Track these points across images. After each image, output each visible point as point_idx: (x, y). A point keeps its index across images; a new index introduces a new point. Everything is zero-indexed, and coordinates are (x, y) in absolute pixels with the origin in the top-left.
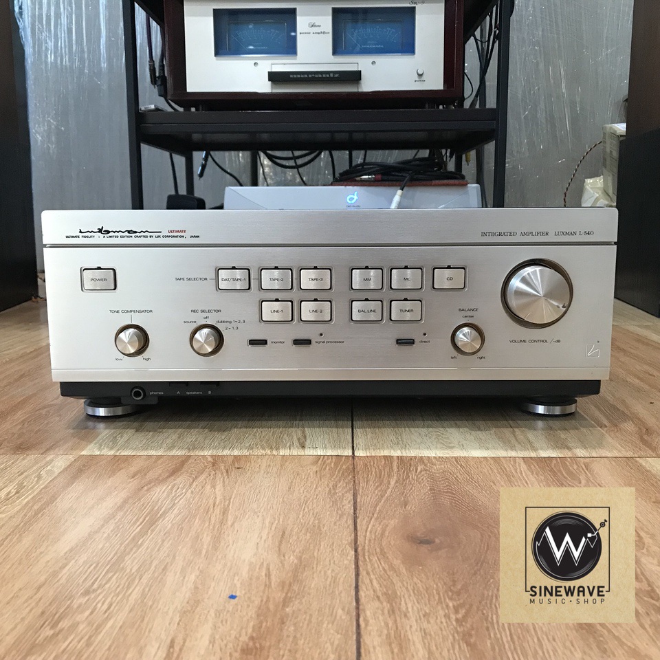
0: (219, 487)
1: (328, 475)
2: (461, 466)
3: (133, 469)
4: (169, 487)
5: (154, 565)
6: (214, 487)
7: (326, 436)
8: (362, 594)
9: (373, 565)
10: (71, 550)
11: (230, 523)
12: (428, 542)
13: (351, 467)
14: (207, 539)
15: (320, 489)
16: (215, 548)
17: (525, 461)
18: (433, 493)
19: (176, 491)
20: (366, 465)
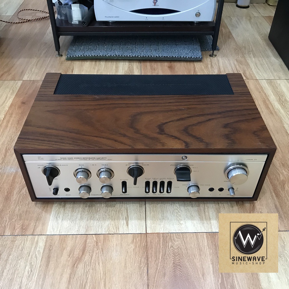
0: (101, 264)
1: (138, 252)
2: (184, 242)
3: (69, 248)
4: (84, 264)
6: (99, 264)
7: (136, 214)
13: (146, 245)
15: (135, 264)
17: (206, 237)
18: (174, 266)
19: (86, 268)
20: (151, 242)
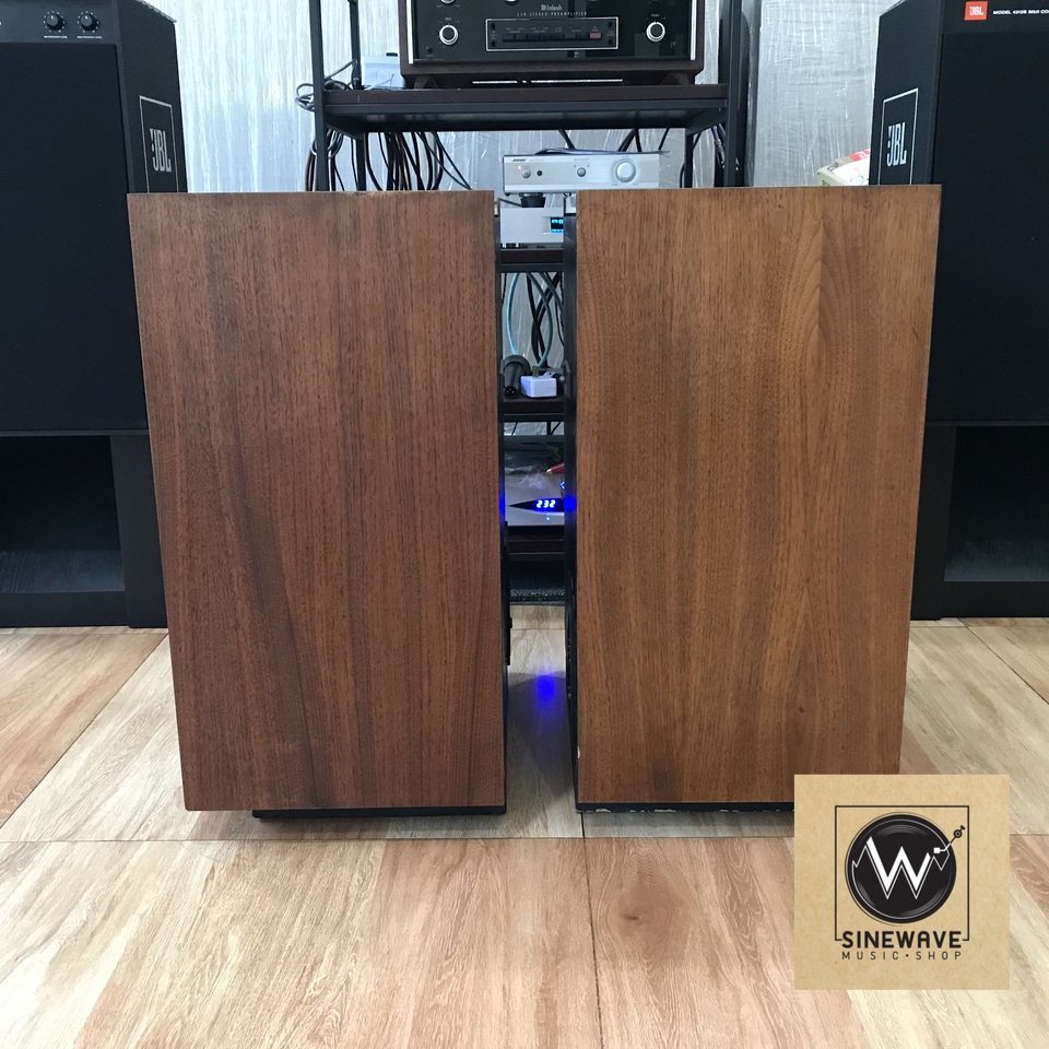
0: (497, 873)
4: (463, 873)
5: (477, 937)
6: (493, 872)
8: (597, 956)
9: (602, 935)
10: (424, 928)
11: (512, 905)
12: (634, 918)
14: (502, 918)
15: (564, 873)
16: (508, 924)
18: (639, 876)
19: (469, 877)
